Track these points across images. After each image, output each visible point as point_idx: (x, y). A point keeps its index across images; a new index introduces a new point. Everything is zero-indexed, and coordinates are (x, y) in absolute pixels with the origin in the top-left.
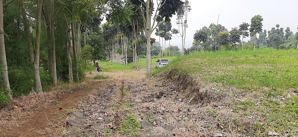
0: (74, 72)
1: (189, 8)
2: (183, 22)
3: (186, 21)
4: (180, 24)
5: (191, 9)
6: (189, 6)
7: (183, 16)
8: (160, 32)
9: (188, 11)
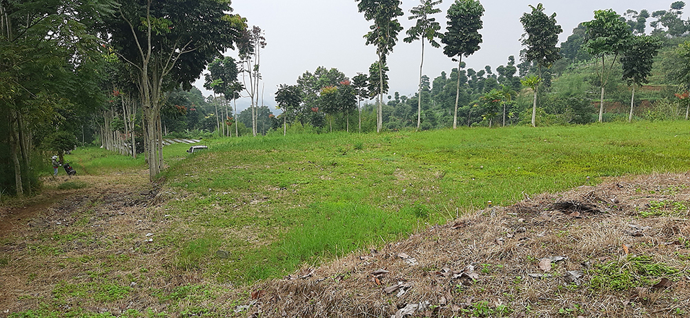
0: (24, 180)
1: (263, 40)
2: (253, 68)
3: (257, 68)
4: (245, 72)
5: (266, 44)
6: (262, 38)
7: (252, 56)
8: (213, 83)
9: (260, 47)
